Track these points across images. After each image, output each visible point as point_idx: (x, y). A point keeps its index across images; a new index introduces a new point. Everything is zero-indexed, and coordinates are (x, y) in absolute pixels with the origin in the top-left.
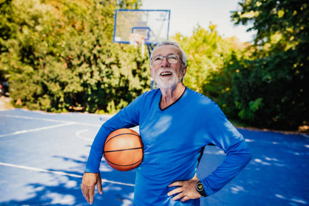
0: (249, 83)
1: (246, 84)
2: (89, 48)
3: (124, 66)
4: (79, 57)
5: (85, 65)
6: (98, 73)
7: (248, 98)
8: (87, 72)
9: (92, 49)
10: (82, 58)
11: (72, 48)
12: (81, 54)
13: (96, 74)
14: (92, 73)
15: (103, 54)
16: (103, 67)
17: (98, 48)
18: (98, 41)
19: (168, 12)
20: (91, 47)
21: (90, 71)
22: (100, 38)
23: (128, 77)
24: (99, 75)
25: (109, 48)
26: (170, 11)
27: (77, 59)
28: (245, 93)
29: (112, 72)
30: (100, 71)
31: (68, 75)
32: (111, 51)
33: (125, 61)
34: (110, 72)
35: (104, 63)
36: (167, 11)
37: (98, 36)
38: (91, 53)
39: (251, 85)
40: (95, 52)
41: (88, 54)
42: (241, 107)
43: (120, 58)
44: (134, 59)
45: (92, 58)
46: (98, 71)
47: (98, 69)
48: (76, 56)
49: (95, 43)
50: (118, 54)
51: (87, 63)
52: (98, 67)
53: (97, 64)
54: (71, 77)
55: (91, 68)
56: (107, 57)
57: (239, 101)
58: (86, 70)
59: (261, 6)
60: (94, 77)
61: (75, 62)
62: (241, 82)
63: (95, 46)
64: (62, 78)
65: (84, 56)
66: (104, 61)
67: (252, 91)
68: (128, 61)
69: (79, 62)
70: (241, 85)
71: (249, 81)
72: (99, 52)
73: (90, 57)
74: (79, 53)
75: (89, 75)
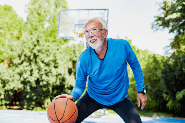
0: (175, 76)
1: (173, 77)
2: (29, 48)
3: (62, 64)
4: (20, 56)
5: (25, 64)
6: (37, 71)
7: (175, 90)
8: (28, 70)
9: (33, 49)
10: (23, 58)
11: (14, 48)
12: (22, 54)
13: (35, 72)
14: (31, 71)
15: (43, 53)
16: (42, 65)
17: (38, 48)
18: (38, 41)
19: (107, 11)
20: (32, 47)
21: (30, 69)
22: (39, 39)
23: (64, 75)
24: (38, 73)
25: (48, 48)
26: (108, 10)
27: (18, 58)
28: (172, 85)
29: (50, 70)
30: (39, 69)
31: (10, 74)
32: (50, 51)
33: (62, 60)
34: (48, 70)
35: (43, 62)
36: (105, 10)
37: (39, 37)
38: (32, 52)
39: (177, 77)
40: (35, 51)
41: (29, 54)
42: (169, 99)
43: (58, 58)
44: (69, 59)
45: (32, 57)
46: (37, 69)
47: (37, 67)
48: (17, 55)
49: (36, 43)
50: (55, 54)
51: (28, 62)
52: (38, 66)
53: (36, 62)
54: (12, 75)
55: (31, 67)
56: (46, 55)
57: (167, 93)
58: (26, 68)
59: (181, 9)
60: (33, 75)
61: (16, 61)
62: (167, 76)
63: (35, 46)
64: (4, 76)
65: (25, 56)
66: (43, 60)
67: (178, 83)
68: (64, 61)
69: (20, 62)
70: (168, 79)
71: (175, 73)
72: (39, 51)
73: (30, 56)
74: (20, 52)
75: (29, 73)
